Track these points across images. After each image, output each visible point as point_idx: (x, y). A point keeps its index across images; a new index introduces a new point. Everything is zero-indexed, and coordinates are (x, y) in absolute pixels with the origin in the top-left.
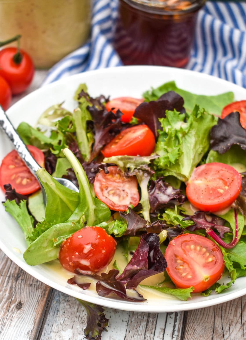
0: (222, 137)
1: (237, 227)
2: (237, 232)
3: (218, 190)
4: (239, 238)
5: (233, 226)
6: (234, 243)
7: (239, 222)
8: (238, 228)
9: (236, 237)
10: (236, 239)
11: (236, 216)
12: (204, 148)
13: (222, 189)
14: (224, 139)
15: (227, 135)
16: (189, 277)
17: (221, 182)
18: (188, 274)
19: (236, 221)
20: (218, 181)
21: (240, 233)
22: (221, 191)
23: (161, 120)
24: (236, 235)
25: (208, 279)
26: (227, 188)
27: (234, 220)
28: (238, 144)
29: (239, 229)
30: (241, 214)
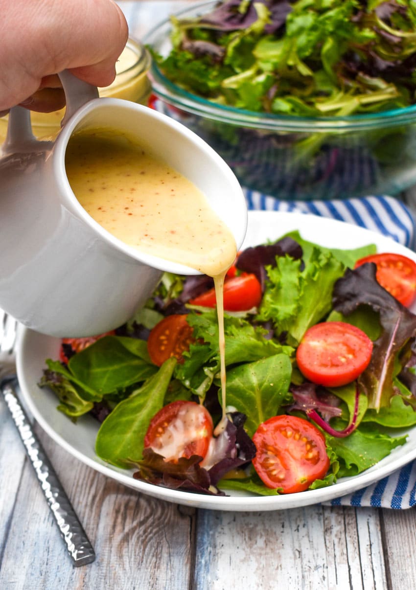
0: (349, 293)
1: (356, 410)
2: (355, 417)
3: (339, 357)
4: (357, 424)
5: (351, 408)
6: (349, 430)
7: (360, 404)
8: (359, 411)
9: (354, 424)
10: (352, 426)
11: (357, 396)
12: (326, 306)
13: (344, 357)
14: (352, 296)
15: (356, 292)
16: (282, 476)
17: (344, 348)
18: (280, 472)
19: (357, 403)
20: (341, 346)
21: (359, 419)
22: (343, 360)
23: (269, 268)
24: (354, 420)
25: (306, 481)
26: (351, 356)
27: (354, 401)
28: (369, 304)
29: (359, 414)
30: (364, 394)
